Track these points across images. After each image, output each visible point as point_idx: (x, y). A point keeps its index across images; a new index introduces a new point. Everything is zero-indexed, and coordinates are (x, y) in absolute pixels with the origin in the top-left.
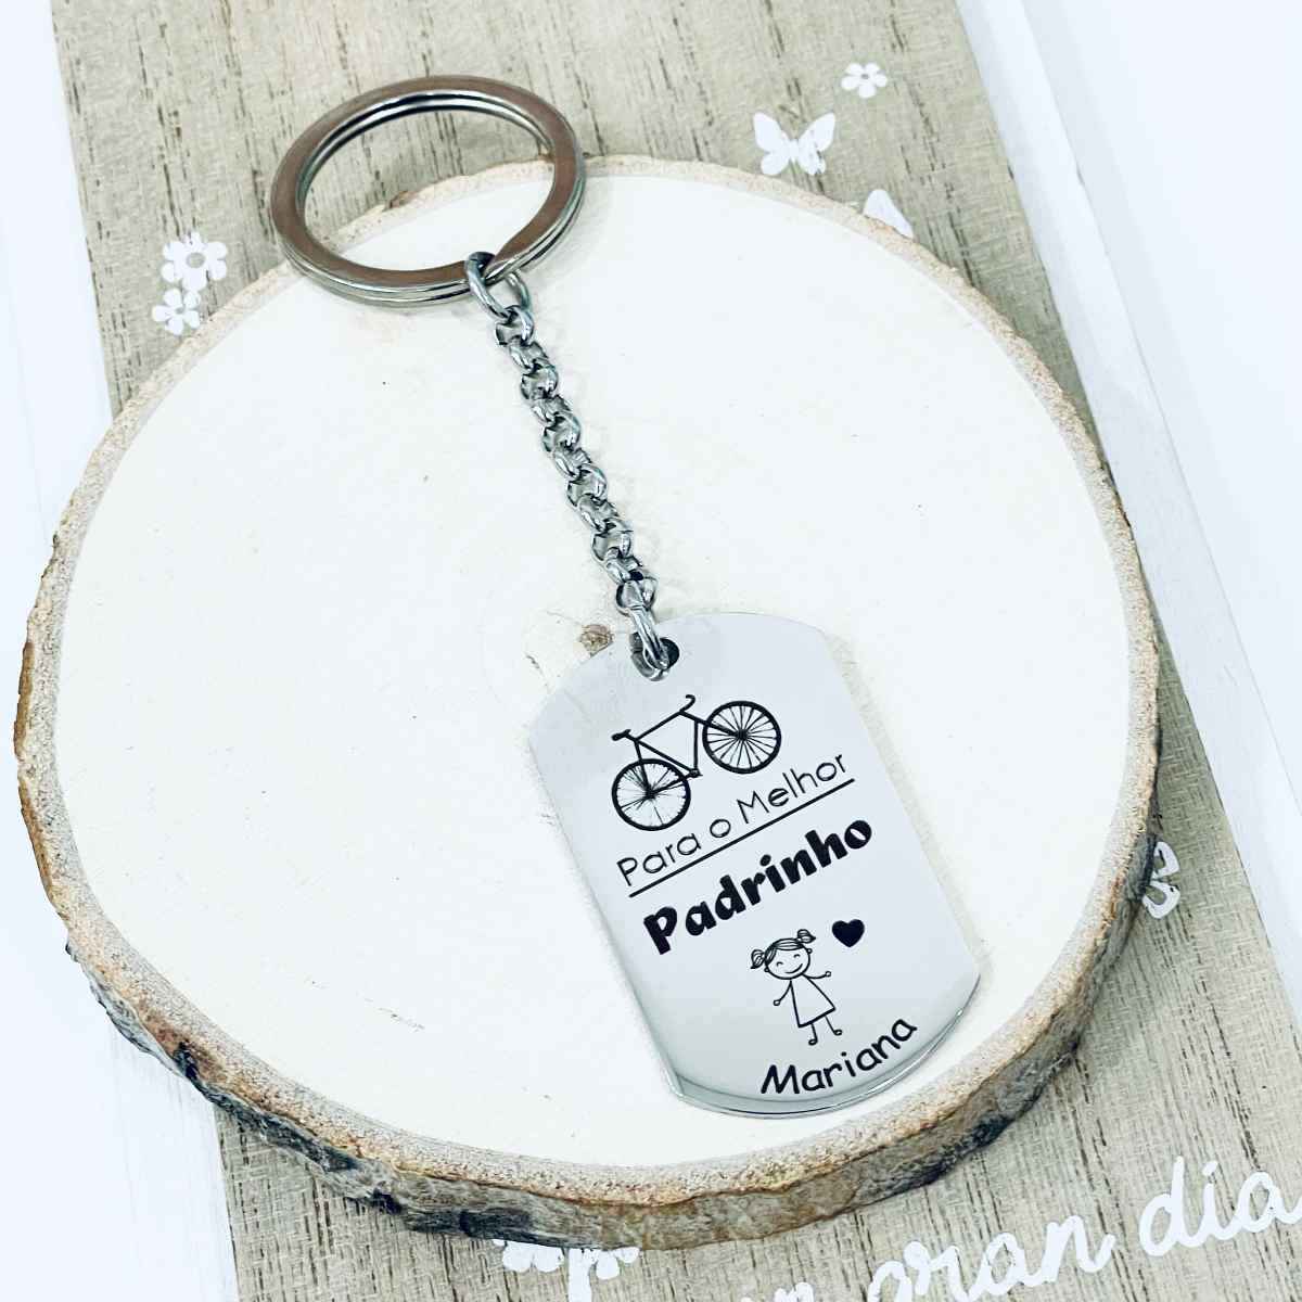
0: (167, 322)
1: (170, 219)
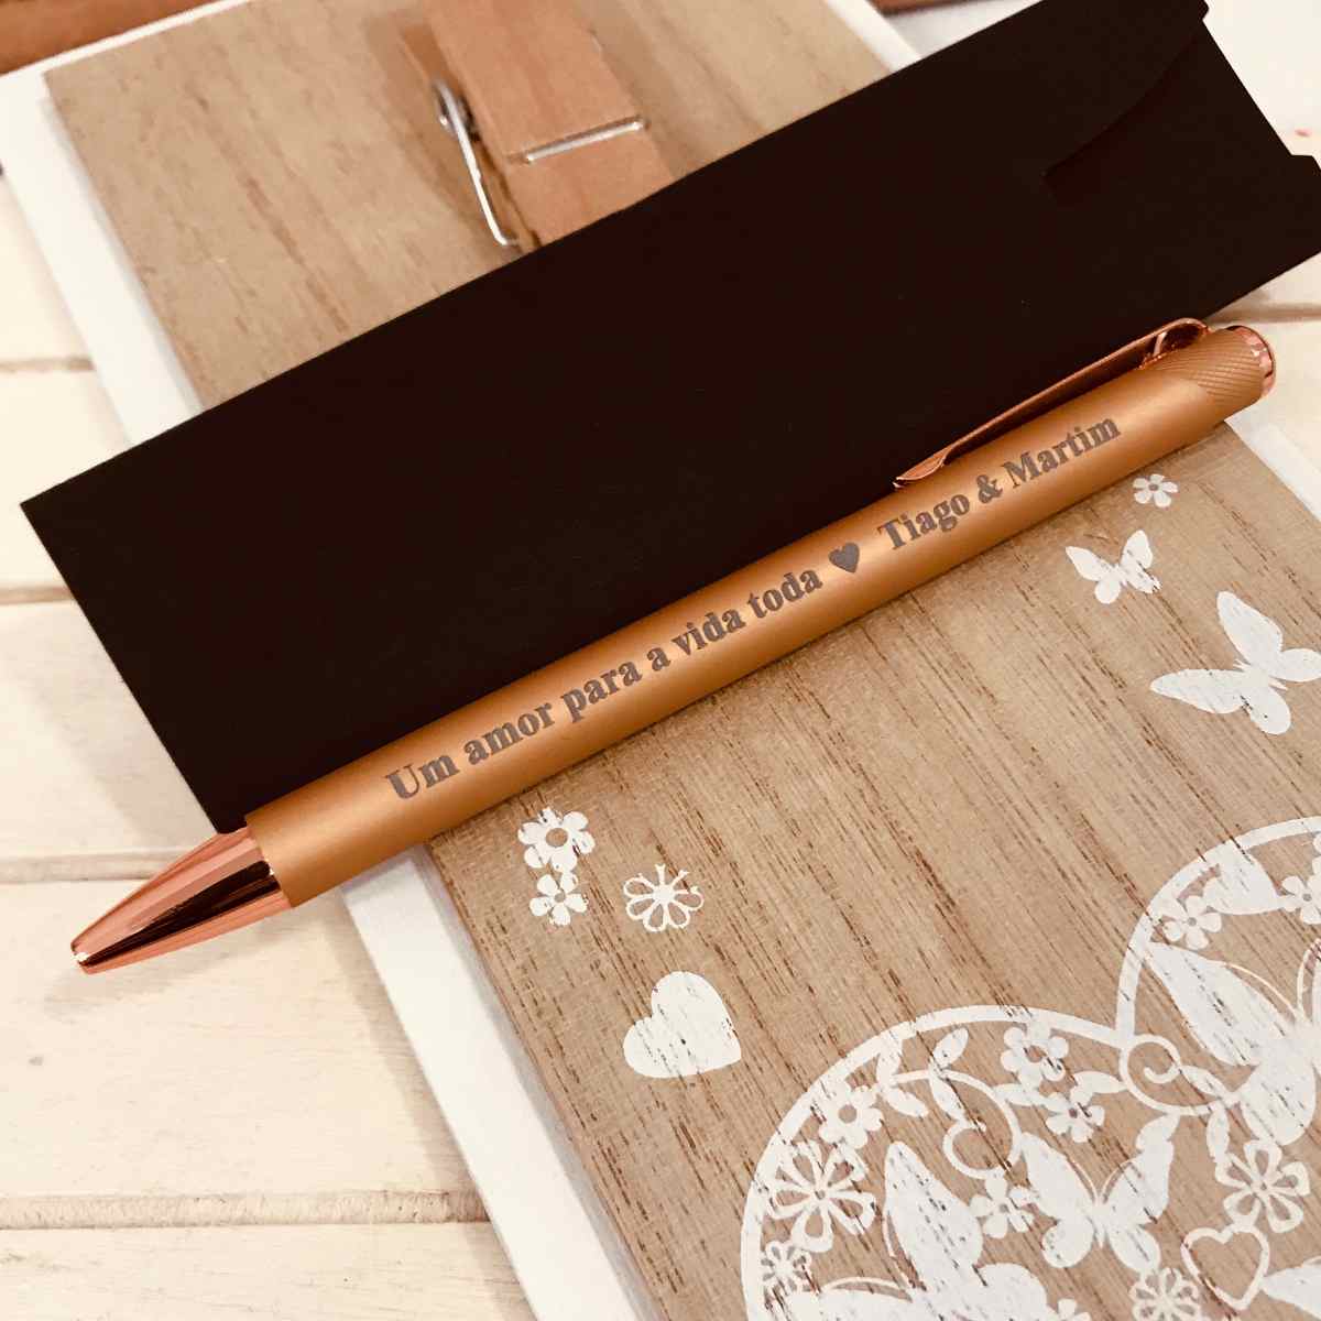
0: (550, 914)
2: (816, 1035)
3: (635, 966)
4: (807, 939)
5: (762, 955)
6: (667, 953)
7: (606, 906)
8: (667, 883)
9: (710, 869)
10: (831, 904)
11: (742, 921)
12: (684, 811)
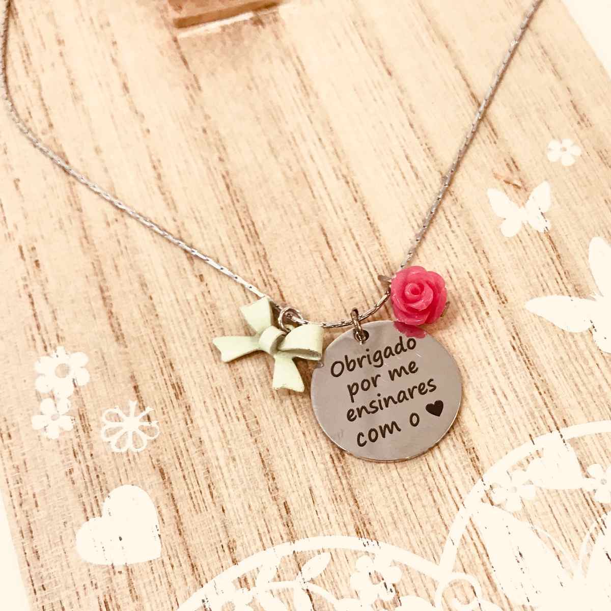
0: (45, 429)
1: (38, 337)
2: (219, 546)
3: (98, 476)
4: (229, 471)
5: (193, 479)
6: (124, 469)
7: (86, 429)
8: (136, 415)
9: (170, 408)
10: (253, 446)
11: (184, 452)
12: (161, 360)
